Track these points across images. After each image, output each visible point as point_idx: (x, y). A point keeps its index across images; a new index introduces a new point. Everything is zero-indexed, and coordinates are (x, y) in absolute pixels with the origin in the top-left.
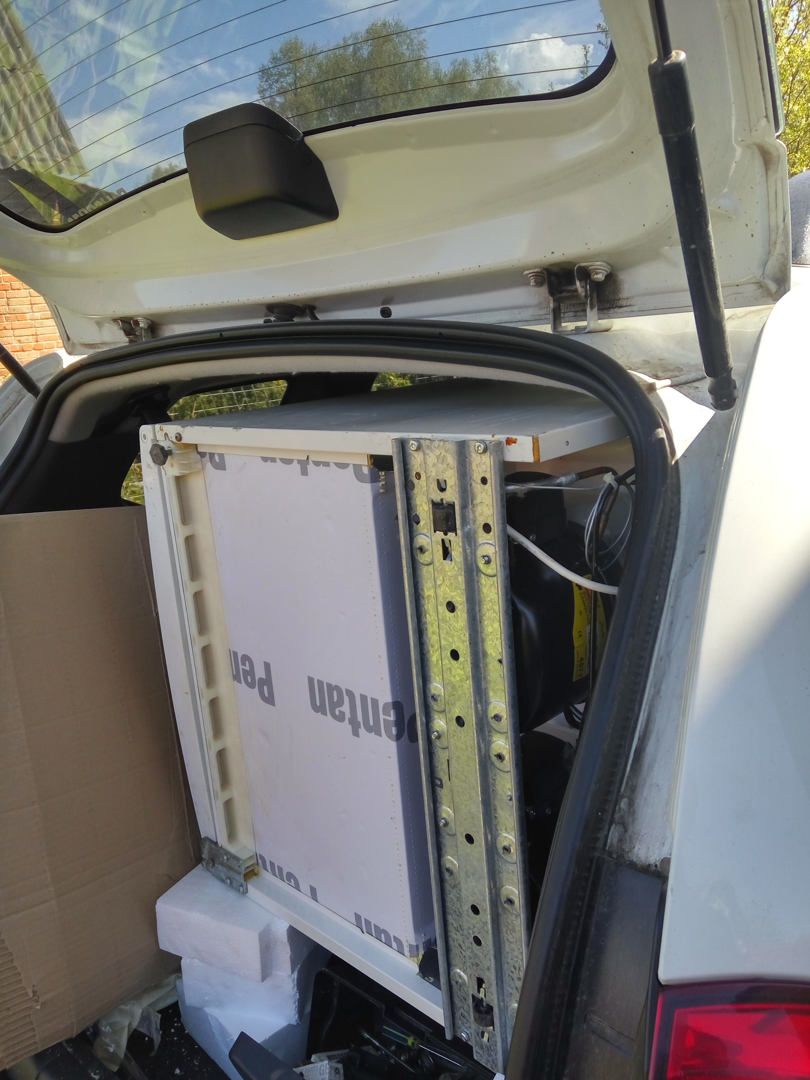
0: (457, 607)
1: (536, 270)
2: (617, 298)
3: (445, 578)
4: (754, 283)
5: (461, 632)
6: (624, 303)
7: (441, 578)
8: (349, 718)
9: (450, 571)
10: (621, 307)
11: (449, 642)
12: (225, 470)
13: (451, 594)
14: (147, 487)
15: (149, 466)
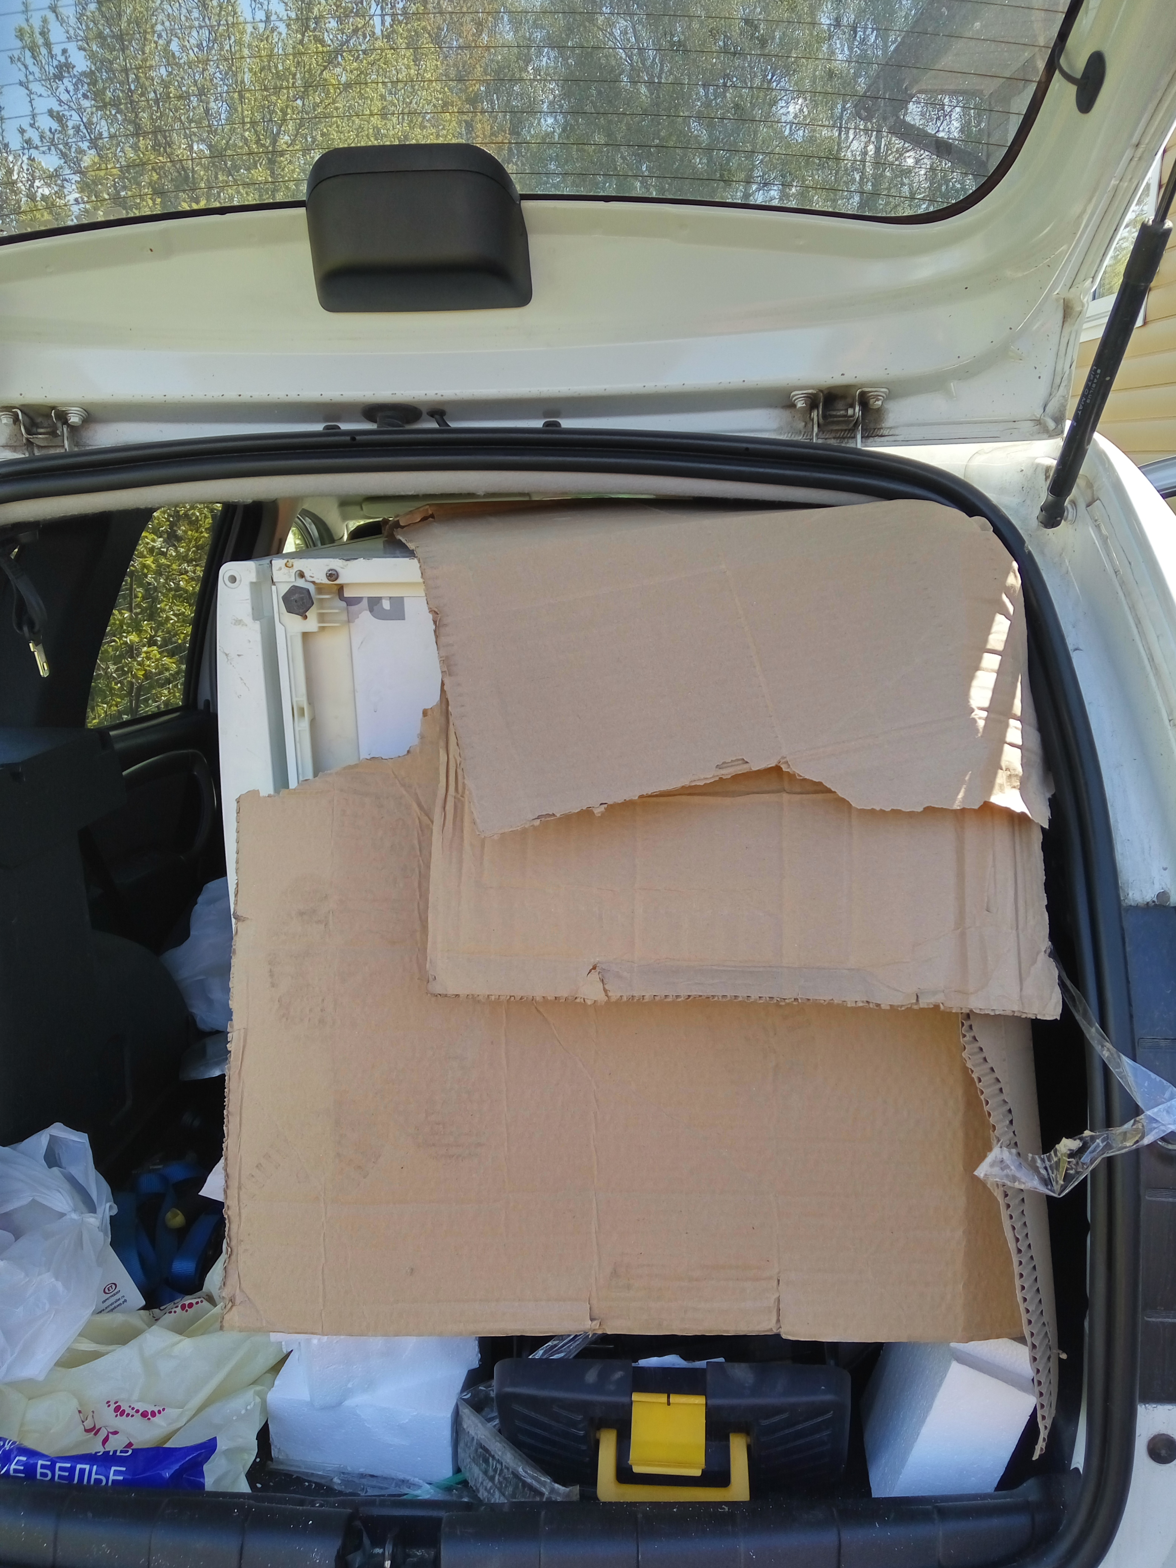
1: (810, 391)
2: (879, 427)
4: (1031, 420)
6: (886, 432)
10: (882, 436)
12: (404, 619)
14: (227, 655)
15: (238, 622)
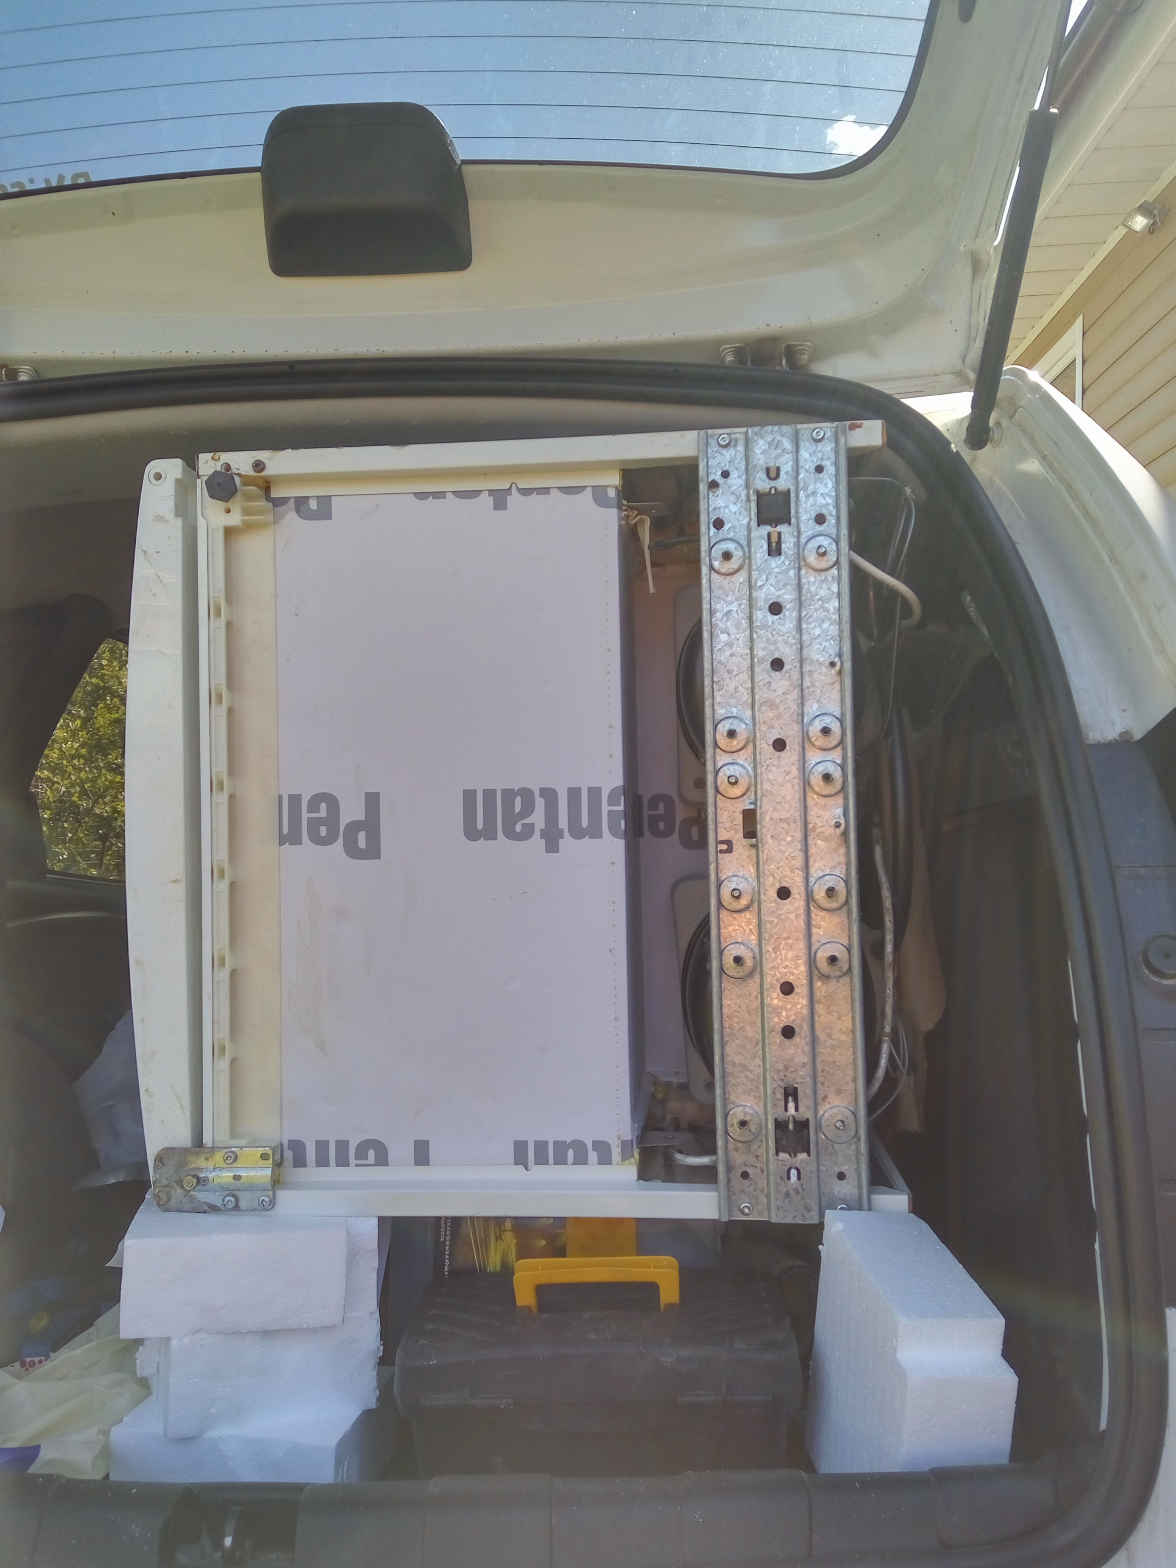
0: (785, 607)
3: (769, 576)
4: (952, 373)
5: (789, 635)
7: (764, 577)
8: (541, 830)
9: (777, 567)
11: (769, 651)
12: (330, 518)
13: (778, 593)
14: (145, 552)
15: (160, 518)
